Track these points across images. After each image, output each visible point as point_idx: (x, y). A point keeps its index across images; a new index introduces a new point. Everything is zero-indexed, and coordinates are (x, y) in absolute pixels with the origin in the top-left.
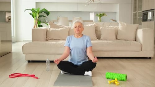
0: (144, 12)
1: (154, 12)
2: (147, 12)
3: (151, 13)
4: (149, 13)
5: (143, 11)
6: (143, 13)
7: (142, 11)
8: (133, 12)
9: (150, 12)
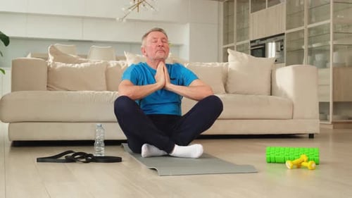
0: (253, 44)
1: (283, 41)
2: (263, 42)
3: (274, 44)
4: (270, 44)
5: (252, 42)
6: (252, 47)
7: (248, 41)
8: (222, 47)
9: (272, 42)
